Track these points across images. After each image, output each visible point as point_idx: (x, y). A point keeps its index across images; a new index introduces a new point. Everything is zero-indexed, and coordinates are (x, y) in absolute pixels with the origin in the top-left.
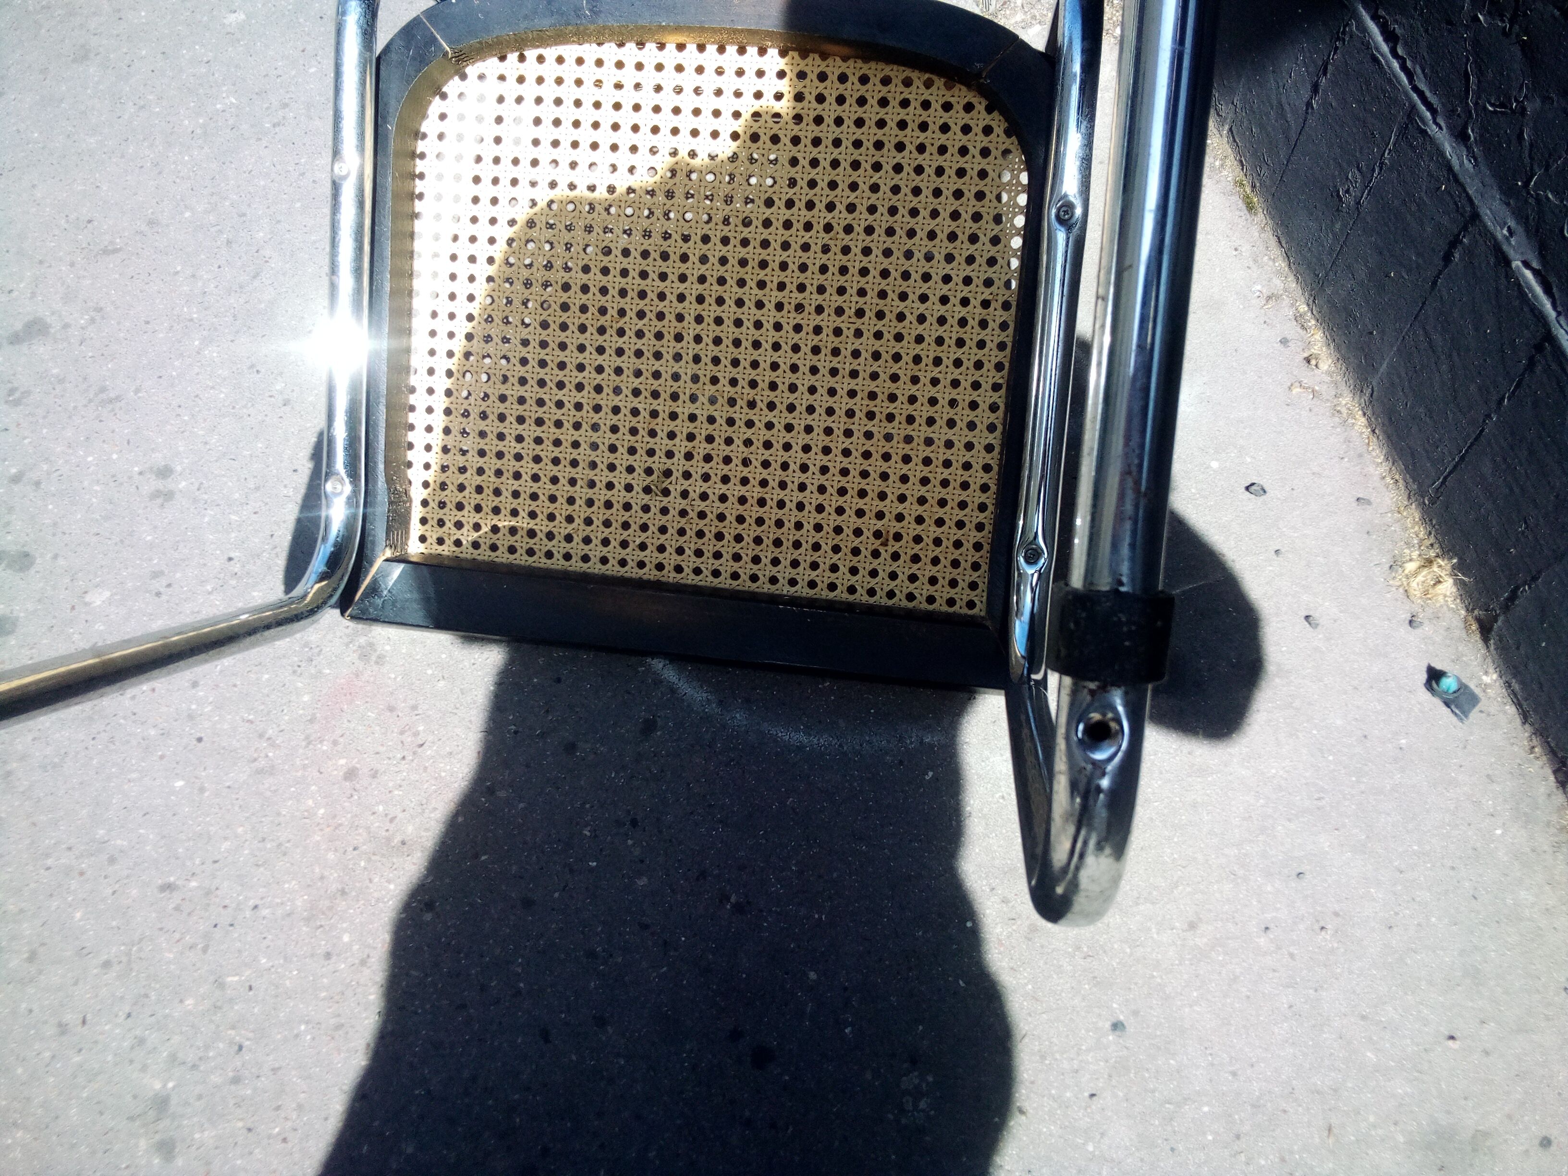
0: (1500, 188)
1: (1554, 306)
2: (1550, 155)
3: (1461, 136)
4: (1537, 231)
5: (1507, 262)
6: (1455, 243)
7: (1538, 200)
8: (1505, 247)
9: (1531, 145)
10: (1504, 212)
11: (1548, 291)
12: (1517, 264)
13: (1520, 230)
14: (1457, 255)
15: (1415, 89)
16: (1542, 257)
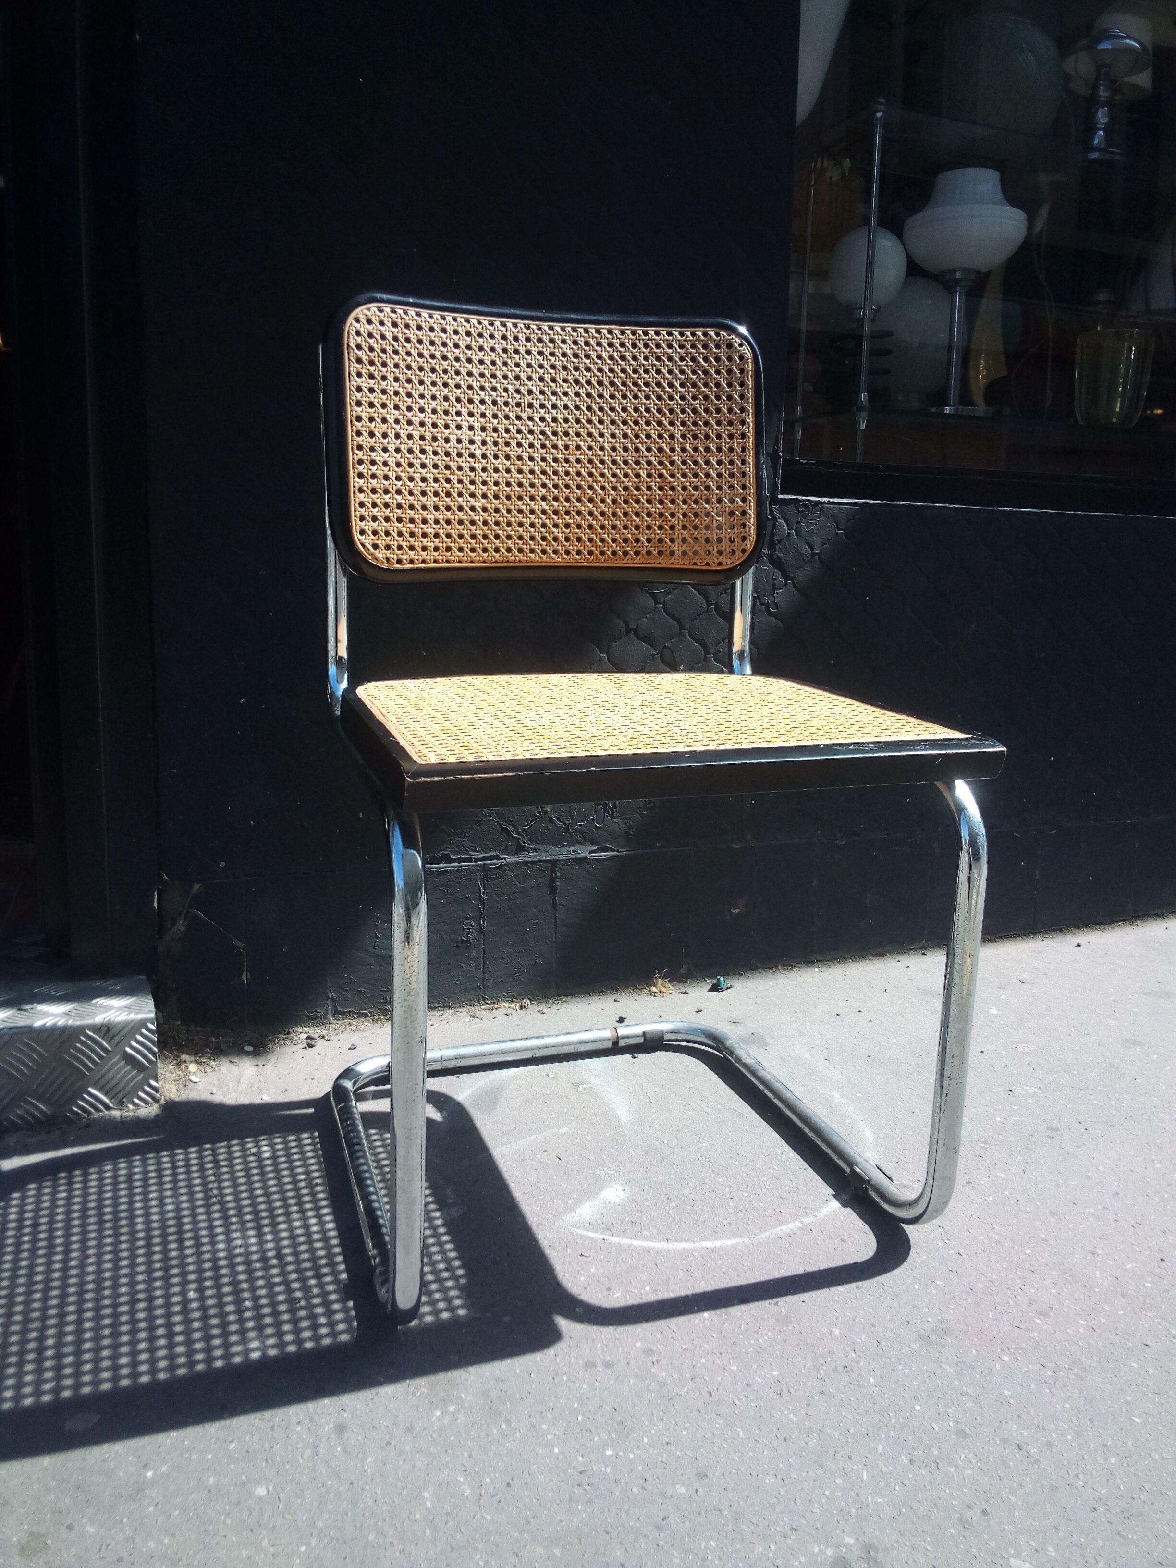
0: (556, 846)
1: (612, 850)
2: (570, 812)
3: (520, 849)
4: (585, 839)
5: (586, 858)
6: (553, 880)
7: (577, 830)
8: (579, 856)
9: (558, 819)
10: (565, 850)
11: (606, 850)
12: (588, 856)
13: (576, 847)
14: (558, 884)
15: (477, 860)
16: (593, 844)
